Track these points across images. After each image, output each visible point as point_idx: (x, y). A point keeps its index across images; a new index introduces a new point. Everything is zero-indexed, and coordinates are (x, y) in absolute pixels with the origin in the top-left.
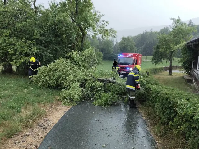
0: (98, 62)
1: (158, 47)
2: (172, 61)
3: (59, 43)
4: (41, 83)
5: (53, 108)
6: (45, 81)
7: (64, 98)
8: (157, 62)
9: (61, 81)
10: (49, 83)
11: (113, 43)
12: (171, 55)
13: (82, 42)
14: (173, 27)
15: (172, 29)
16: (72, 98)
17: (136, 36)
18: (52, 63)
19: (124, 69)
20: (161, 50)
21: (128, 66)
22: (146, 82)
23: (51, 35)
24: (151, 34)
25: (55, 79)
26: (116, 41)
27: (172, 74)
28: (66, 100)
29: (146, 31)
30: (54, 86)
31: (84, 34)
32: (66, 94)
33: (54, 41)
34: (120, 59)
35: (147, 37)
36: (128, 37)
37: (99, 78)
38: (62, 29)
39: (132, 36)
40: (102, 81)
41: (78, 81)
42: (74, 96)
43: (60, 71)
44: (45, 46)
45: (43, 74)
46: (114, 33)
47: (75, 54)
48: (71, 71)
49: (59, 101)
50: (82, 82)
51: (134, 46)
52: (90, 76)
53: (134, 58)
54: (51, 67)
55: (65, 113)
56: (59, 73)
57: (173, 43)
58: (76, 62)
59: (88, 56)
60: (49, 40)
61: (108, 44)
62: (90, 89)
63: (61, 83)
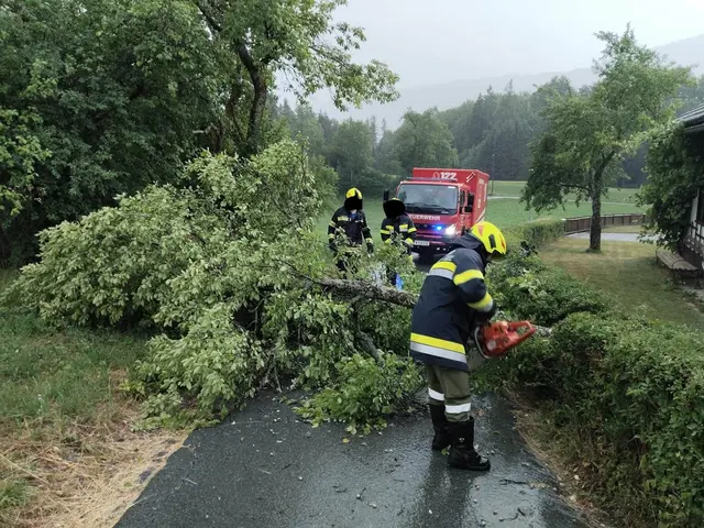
0: (321, 202)
1: (548, 146)
2: (602, 197)
3: (149, 122)
4: (56, 302)
5: (87, 452)
6: (69, 294)
7: (154, 384)
8: (545, 202)
9: (149, 297)
10: (91, 305)
11: (374, 134)
12: (598, 176)
13: (252, 117)
14: (608, 66)
15: (604, 73)
16: (189, 387)
17: (453, 111)
18: (106, 209)
19: (425, 229)
20: (560, 156)
21: (438, 218)
22: (543, 293)
23: (111, 84)
24: (509, 100)
25: (119, 286)
26: (383, 128)
27: (602, 248)
28: (161, 398)
29: (488, 91)
30: (117, 316)
31: (261, 88)
32: (164, 361)
33: (124, 112)
34: (405, 193)
35: (495, 112)
36: (428, 114)
37: (327, 280)
38: (160, 56)
39: (442, 109)
40: (341, 293)
41: (228, 294)
42: (198, 381)
43: (140, 244)
44: (86, 136)
45: (64, 260)
46: (386, 82)
47: (214, 167)
48: (195, 247)
49: (130, 401)
50: (248, 299)
51: (449, 146)
52: (283, 269)
53: (460, 185)
54: (98, 228)
55: (145, 484)
56: (140, 256)
57: (609, 129)
58: (223, 204)
59: (277, 178)
60: (102, 107)
61: (355, 135)
62: (283, 332)
63: (147, 303)
